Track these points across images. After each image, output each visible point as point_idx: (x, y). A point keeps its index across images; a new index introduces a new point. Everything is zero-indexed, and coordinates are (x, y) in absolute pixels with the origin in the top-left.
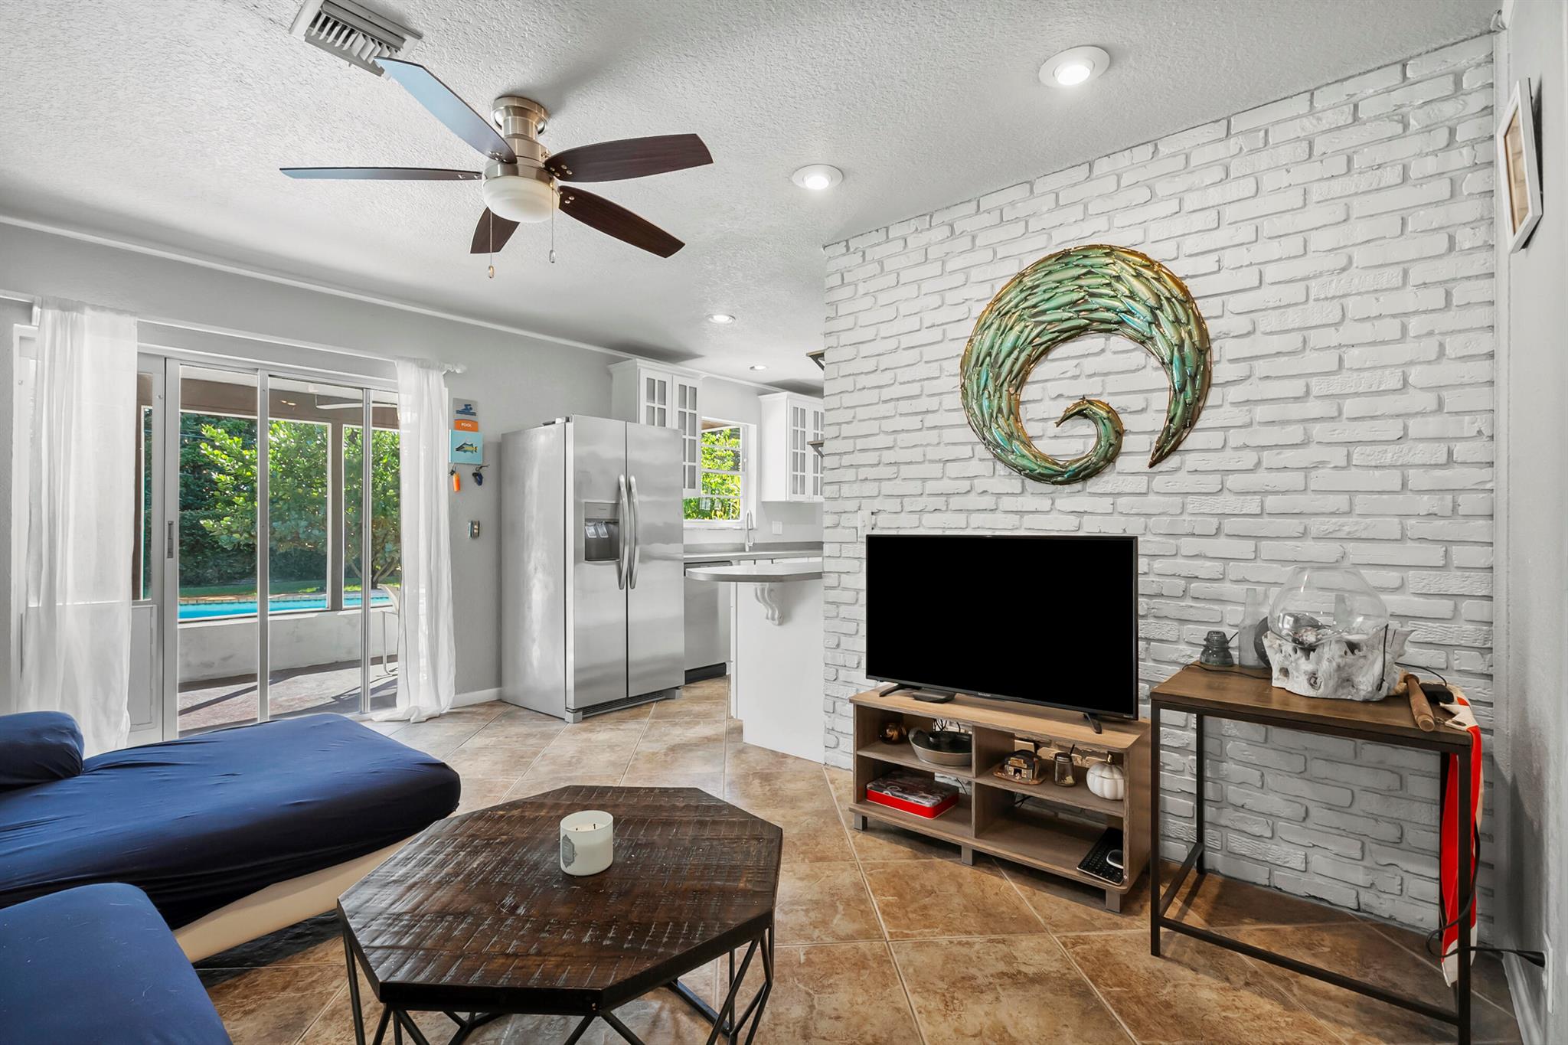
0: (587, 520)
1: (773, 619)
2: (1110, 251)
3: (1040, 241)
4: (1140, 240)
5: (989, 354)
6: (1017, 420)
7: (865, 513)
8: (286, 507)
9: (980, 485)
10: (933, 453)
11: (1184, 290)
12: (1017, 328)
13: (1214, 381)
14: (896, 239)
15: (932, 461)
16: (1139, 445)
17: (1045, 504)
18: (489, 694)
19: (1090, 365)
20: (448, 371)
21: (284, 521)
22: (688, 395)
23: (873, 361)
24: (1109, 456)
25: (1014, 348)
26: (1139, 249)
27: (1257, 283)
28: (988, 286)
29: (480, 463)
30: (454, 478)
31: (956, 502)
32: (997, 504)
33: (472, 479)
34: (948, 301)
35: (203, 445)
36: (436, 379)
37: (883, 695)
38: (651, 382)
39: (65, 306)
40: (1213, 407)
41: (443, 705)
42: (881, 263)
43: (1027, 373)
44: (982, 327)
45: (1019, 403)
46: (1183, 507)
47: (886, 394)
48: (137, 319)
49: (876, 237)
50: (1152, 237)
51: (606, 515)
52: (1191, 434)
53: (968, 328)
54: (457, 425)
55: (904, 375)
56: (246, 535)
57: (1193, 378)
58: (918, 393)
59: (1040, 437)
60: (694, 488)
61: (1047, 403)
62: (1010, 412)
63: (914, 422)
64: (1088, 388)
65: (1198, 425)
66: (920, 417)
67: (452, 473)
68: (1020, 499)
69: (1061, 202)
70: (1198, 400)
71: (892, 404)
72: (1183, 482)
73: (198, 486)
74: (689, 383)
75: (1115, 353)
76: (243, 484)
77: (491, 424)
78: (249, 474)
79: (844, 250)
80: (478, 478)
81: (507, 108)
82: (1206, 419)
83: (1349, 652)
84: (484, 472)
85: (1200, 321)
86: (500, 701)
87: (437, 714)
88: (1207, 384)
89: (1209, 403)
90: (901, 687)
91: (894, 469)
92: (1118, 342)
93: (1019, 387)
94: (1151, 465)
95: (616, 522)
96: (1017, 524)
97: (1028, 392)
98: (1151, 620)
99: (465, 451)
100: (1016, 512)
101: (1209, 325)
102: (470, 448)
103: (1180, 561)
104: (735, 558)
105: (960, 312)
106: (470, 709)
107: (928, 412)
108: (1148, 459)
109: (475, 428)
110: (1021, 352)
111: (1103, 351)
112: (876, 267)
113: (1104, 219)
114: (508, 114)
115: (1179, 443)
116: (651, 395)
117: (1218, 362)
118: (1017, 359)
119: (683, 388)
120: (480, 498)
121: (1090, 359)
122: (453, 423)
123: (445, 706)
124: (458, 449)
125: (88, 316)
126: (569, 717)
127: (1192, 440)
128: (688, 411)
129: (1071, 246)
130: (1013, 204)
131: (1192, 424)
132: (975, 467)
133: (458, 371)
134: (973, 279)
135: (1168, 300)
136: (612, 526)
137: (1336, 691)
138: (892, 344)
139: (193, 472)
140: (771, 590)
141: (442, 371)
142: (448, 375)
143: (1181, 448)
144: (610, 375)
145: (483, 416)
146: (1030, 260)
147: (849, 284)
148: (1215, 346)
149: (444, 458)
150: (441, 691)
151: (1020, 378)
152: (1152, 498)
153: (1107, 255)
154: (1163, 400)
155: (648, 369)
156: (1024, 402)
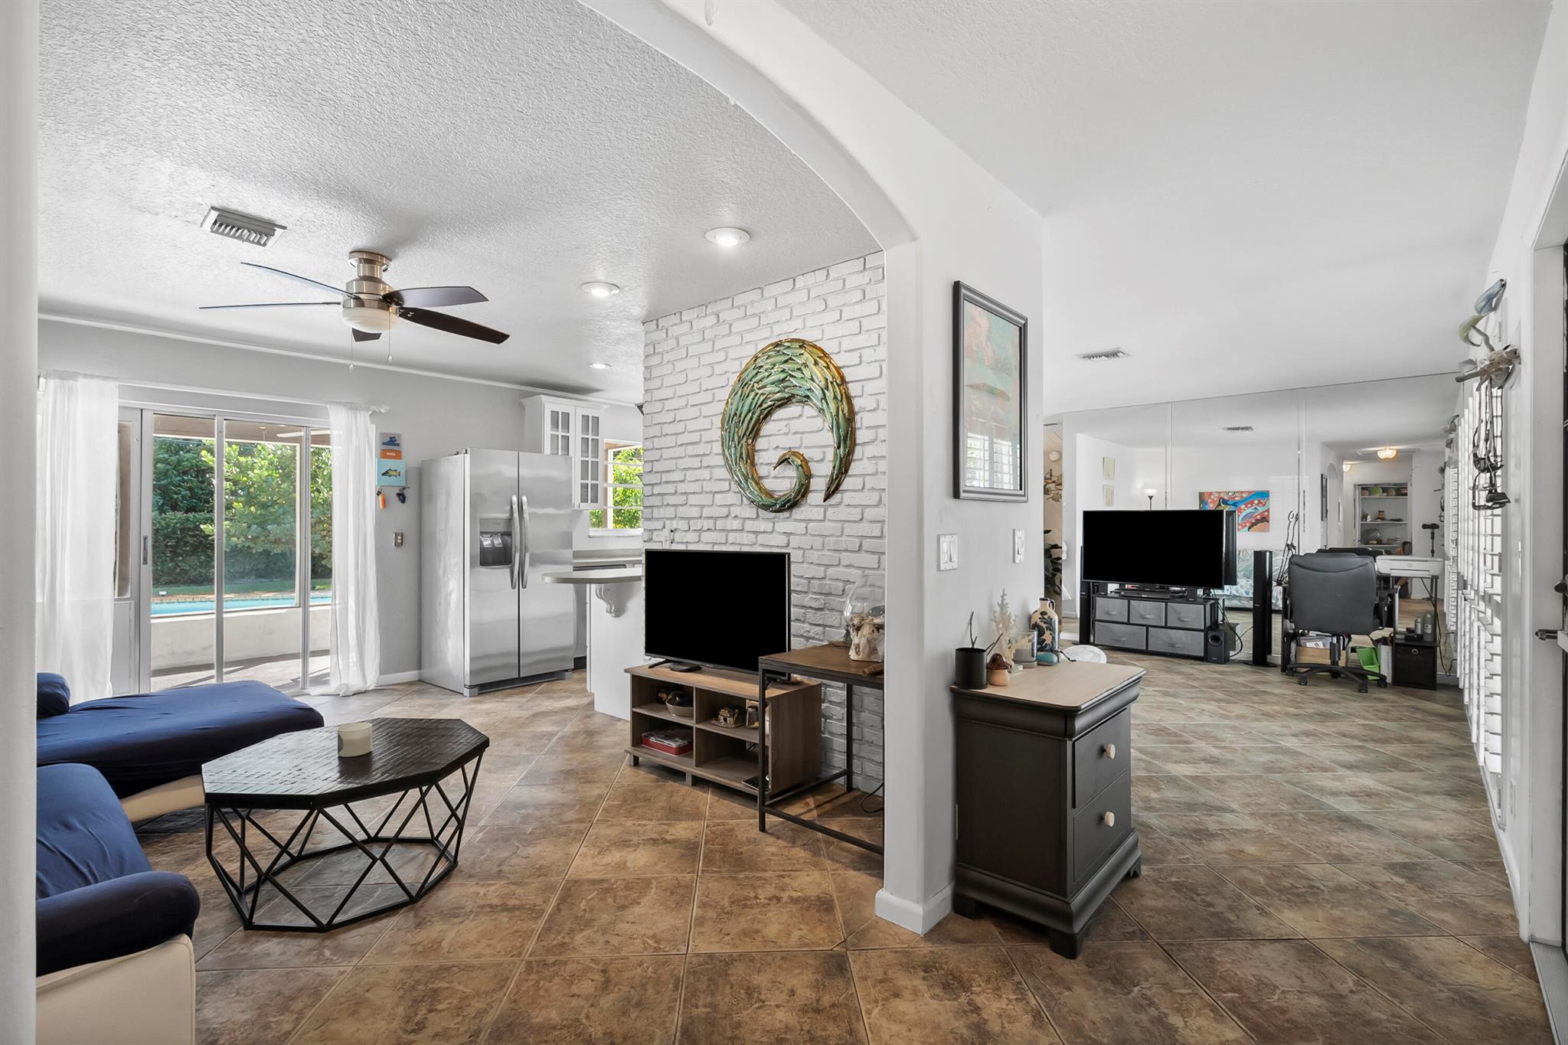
0: (482, 533)
1: (610, 612)
2: (803, 344)
3: (766, 333)
4: (820, 338)
5: (736, 414)
6: (753, 464)
7: (666, 531)
8: (281, 510)
9: (734, 511)
10: (708, 487)
11: (842, 378)
12: (751, 397)
13: (858, 442)
14: (686, 321)
15: (707, 493)
16: (819, 484)
17: (768, 526)
18: (410, 675)
19: (796, 425)
20: (374, 411)
21: (279, 524)
22: (591, 424)
23: (672, 414)
24: (803, 491)
25: (749, 411)
26: (818, 344)
27: (878, 374)
28: (738, 362)
29: (404, 485)
30: (380, 497)
31: (720, 524)
32: (743, 526)
33: (397, 498)
34: (717, 372)
35: (204, 453)
36: (363, 418)
37: (652, 667)
38: (555, 414)
39: (63, 376)
40: (858, 460)
41: (369, 684)
42: (677, 339)
43: (759, 430)
44: (734, 392)
45: (754, 451)
46: (843, 531)
47: (682, 439)
48: (117, 383)
49: (675, 319)
50: (827, 336)
51: (501, 528)
52: (846, 479)
53: (725, 394)
54: (384, 455)
55: (692, 426)
56: (243, 539)
57: (845, 440)
58: (698, 440)
59: (767, 477)
60: (597, 502)
61: (771, 451)
62: (748, 456)
63: (696, 462)
64: (791, 442)
65: (850, 473)
66: (699, 459)
67: (379, 493)
68: (756, 522)
69: (779, 306)
70: (849, 454)
71: (683, 448)
72: (842, 513)
73: (202, 489)
74: (591, 413)
75: (808, 418)
76: (240, 489)
77: (412, 453)
78: (245, 479)
79: (655, 327)
80: (402, 497)
81: (360, 259)
82: (855, 467)
83: (875, 631)
84: (406, 493)
85: (849, 399)
86: (421, 681)
87: (363, 690)
88: (854, 444)
89: (855, 457)
90: (667, 661)
91: (684, 497)
92: (809, 411)
93: (755, 438)
94: (825, 500)
95: (509, 534)
96: (754, 540)
97: (760, 444)
98: (827, 612)
99: (390, 476)
100: (753, 532)
101: (855, 402)
102: (394, 473)
103: (841, 569)
104: (630, 562)
105: (722, 381)
106: (391, 687)
107: (704, 455)
108: (822, 495)
109: (398, 455)
110: (753, 414)
111: (801, 416)
112: (673, 342)
113: (800, 320)
114: (360, 262)
115: (839, 485)
116: (555, 424)
117: (860, 428)
118: (751, 419)
119: (586, 418)
120: (402, 515)
121: (794, 421)
122: (379, 452)
123: (371, 684)
124: (383, 474)
125: (81, 382)
126: (466, 692)
127: (848, 483)
128: (590, 437)
129: (783, 338)
130: (752, 302)
131: (846, 471)
132: (732, 498)
133: (383, 411)
134: (730, 356)
135: (832, 383)
136: (506, 537)
137: (869, 657)
138: (682, 402)
139: (197, 476)
140: (606, 590)
141: (368, 410)
142: (374, 414)
143: (841, 488)
144: (523, 408)
145: (405, 447)
146: (762, 345)
147: (658, 354)
148: (858, 418)
149: (371, 481)
150: (367, 672)
151: (755, 432)
152: (827, 523)
153: (801, 347)
154: (830, 454)
155: (551, 404)
156: (758, 451)
